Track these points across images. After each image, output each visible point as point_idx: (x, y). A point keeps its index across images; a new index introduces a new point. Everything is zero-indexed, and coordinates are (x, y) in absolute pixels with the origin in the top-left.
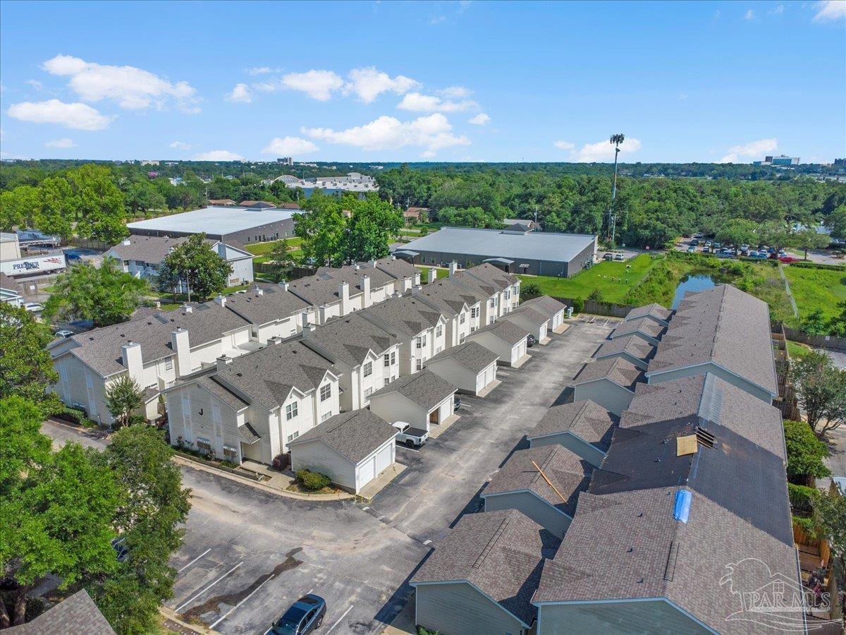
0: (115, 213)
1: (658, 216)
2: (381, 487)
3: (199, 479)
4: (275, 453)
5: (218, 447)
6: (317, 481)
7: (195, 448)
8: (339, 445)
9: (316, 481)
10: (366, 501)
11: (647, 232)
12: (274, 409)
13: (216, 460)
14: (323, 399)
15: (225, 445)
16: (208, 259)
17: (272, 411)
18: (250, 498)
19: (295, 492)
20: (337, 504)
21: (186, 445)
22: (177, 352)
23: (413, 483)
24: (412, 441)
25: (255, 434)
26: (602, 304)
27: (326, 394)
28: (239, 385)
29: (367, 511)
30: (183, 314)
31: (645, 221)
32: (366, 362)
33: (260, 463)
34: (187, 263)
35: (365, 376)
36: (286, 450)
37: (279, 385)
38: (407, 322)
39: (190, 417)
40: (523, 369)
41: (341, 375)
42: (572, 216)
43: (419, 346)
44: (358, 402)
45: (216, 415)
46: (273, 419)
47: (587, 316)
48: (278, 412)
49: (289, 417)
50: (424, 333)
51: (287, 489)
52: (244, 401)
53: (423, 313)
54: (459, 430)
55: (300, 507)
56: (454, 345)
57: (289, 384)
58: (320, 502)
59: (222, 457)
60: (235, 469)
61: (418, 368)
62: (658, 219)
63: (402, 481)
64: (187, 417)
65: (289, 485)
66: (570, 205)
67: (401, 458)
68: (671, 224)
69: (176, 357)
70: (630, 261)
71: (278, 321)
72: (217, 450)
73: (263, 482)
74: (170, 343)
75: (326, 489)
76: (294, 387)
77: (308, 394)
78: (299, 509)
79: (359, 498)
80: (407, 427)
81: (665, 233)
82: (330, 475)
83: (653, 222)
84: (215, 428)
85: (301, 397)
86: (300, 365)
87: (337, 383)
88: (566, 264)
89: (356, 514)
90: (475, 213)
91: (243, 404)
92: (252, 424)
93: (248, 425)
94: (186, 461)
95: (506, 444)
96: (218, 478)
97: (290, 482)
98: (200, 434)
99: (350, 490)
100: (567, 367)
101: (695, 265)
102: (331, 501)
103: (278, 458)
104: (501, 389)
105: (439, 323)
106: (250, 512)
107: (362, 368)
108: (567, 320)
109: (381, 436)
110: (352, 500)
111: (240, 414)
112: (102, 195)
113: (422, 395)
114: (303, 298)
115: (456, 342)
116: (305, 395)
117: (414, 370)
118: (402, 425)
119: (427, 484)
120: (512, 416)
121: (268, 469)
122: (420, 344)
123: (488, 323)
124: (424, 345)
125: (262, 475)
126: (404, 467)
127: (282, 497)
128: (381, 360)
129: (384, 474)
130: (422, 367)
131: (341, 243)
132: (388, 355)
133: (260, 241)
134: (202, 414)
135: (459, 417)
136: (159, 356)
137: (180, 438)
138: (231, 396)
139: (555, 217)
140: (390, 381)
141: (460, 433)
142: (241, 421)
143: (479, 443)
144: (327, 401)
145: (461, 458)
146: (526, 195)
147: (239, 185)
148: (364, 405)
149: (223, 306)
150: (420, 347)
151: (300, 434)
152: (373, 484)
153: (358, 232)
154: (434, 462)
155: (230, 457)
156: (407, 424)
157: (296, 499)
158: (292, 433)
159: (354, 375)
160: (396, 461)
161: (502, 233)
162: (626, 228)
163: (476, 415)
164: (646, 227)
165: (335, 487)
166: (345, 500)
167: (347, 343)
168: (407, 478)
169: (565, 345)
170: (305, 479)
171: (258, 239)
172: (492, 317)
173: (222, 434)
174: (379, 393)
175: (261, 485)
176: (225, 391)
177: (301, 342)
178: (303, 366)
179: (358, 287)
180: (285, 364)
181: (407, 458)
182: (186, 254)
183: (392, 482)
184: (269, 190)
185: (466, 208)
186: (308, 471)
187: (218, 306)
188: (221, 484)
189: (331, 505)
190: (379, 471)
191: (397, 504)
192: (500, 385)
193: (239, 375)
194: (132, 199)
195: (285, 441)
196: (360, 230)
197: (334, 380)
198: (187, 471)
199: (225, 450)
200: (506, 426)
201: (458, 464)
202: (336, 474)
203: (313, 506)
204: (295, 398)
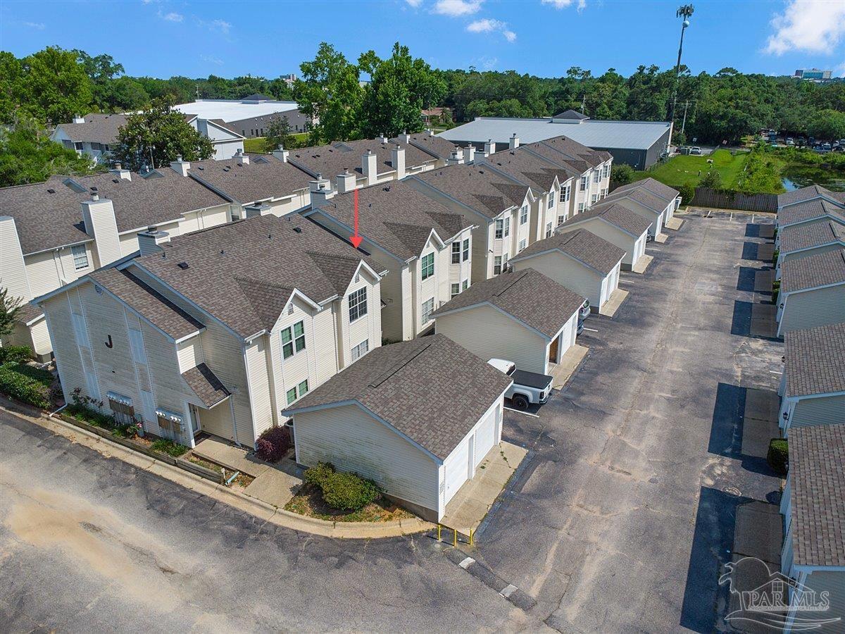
0: (75, 95)
1: (737, 103)
2: (488, 501)
3: (103, 480)
4: (261, 424)
5: (149, 411)
6: (352, 494)
7: (107, 411)
8: (400, 417)
9: (350, 494)
10: (463, 540)
11: (724, 123)
12: (255, 336)
13: (147, 436)
14: (353, 317)
15: (160, 408)
16: (180, 131)
17: (249, 339)
18: (205, 530)
19: (304, 517)
20: (398, 548)
21: (92, 406)
22: (94, 237)
23: (552, 490)
24: (526, 397)
25: (217, 385)
26: (721, 192)
27: (358, 309)
28: (182, 287)
29: (470, 570)
30: (115, 181)
31: (721, 109)
32: (426, 252)
33: (232, 443)
34: (151, 136)
35: (424, 278)
36: (282, 421)
37: (264, 286)
38: (477, 197)
39: (92, 352)
40: (651, 275)
41: (385, 272)
42: (628, 107)
43: (499, 234)
44: (412, 325)
45: (136, 348)
46: (253, 358)
47: (698, 210)
48: (264, 342)
49: (288, 351)
50: (507, 214)
51: (288, 507)
52: (192, 320)
53: (498, 186)
54: (596, 374)
55: (317, 557)
56: (539, 239)
57: (287, 285)
58: (360, 542)
59: (158, 431)
60: (181, 458)
61: (497, 269)
62: (737, 107)
63: (528, 486)
64: (86, 352)
65: (289, 496)
66: (625, 95)
67: (513, 432)
68: (754, 112)
69: (92, 245)
70: (707, 156)
71: (273, 199)
72: (146, 418)
73: (237, 489)
74: (82, 223)
75: (371, 509)
76: (295, 291)
77: (325, 307)
78: (313, 564)
79: (448, 533)
80: (512, 369)
81: (746, 123)
82: (379, 479)
83: (731, 110)
84: (137, 372)
85: (312, 311)
86: (308, 253)
87: (378, 286)
88: (645, 151)
89: (448, 579)
90: (511, 106)
91: (189, 325)
92: (213, 367)
93: (203, 368)
94: (88, 437)
95: (695, 400)
96: (145, 477)
97: (293, 489)
98: (112, 386)
99: (424, 513)
100: (717, 272)
101: (788, 161)
102: (386, 540)
103: (267, 436)
104: (630, 303)
105: (526, 203)
106: (202, 572)
107: (419, 263)
108: (676, 214)
109: (480, 391)
110: (431, 536)
111: (185, 344)
112: (57, 70)
113: (534, 311)
114: (311, 172)
115: (542, 236)
116: (319, 309)
117: (490, 274)
118: (503, 366)
119: (581, 492)
120: (677, 349)
121: (247, 457)
122: (501, 231)
123: (576, 212)
124: (507, 234)
125: (235, 471)
126: (521, 453)
127: (276, 527)
128: (448, 252)
129: (488, 468)
130: (502, 269)
131: (359, 116)
132: (458, 244)
133: (258, 136)
134: (110, 346)
135: (585, 350)
136: (59, 243)
137: (78, 391)
138: (163, 308)
139: (607, 109)
140: (461, 291)
141: (600, 379)
142: (186, 360)
143: (643, 399)
144: (361, 320)
145: (625, 430)
146: (562, 93)
147: (235, 85)
148: (421, 328)
149: (185, 175)
150: (501, 236)
151: (312, 388)
152: (468, 495)
153: (382, 98)
154: (576, 440)
155: (172, 432)
156: (512, 364)
157: (308, 535)
158: (295, 383)
159: (406, 274)
160: (504, 438)
161: (552, 122)
162: (694, 121)
163: (612, 345)
164: (722, 118)
165: (391, 503)
166: (416, 536)
167: (390, 220)
168: (534, 478)
169: (693, 244)
170: (326, 488)
171: (255, 133)
172: (581, 205)
173: (152, 386)
174: (444, 308)
175: (232, 497)
176: (151, 299)
177: (307, 217)
178: (313, 254)
179: (389, 164)
180: (278, 249)
181: (520, 431)
182: (149, 124)
183: (506, 486)
184: (269, 91)
185: (499, 101)
186: (330, 466)
187: (176, 175)
188: (148, 491)
189: (385, 553)
190: (477, 462)
191: (534, 548)
192: (629, 298)
193: (183, 266)
194: (110, 93)
195: (282, 403)
196: (386, 95)
197: (372, 280)
198: (85, 461)
199: (159, 417)
200: (676, 366)
201: (624, 444)
202: (393, 476)
203: (345, 552)
204: (300, 314)
